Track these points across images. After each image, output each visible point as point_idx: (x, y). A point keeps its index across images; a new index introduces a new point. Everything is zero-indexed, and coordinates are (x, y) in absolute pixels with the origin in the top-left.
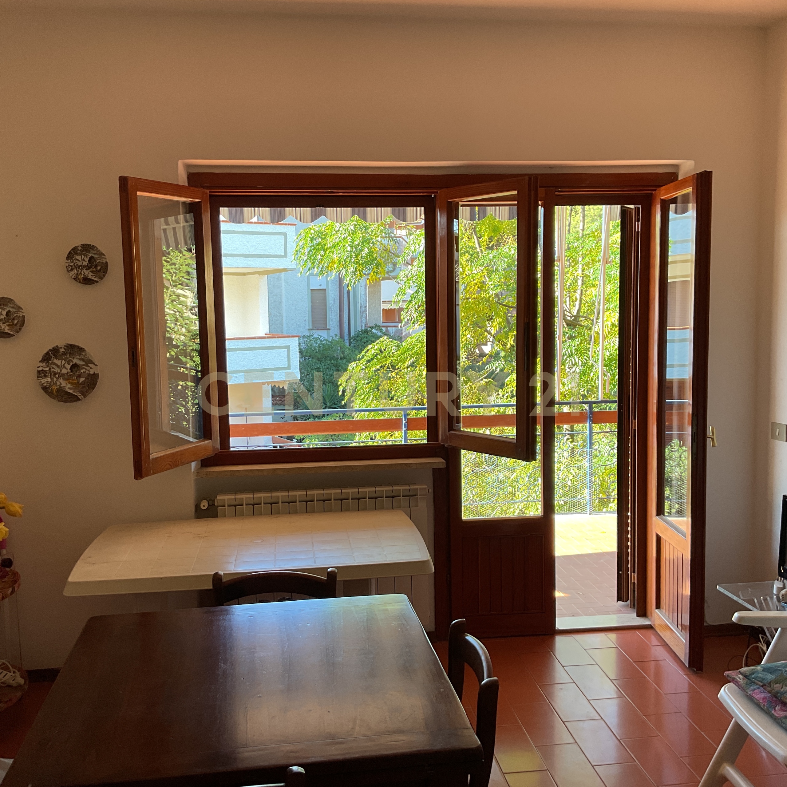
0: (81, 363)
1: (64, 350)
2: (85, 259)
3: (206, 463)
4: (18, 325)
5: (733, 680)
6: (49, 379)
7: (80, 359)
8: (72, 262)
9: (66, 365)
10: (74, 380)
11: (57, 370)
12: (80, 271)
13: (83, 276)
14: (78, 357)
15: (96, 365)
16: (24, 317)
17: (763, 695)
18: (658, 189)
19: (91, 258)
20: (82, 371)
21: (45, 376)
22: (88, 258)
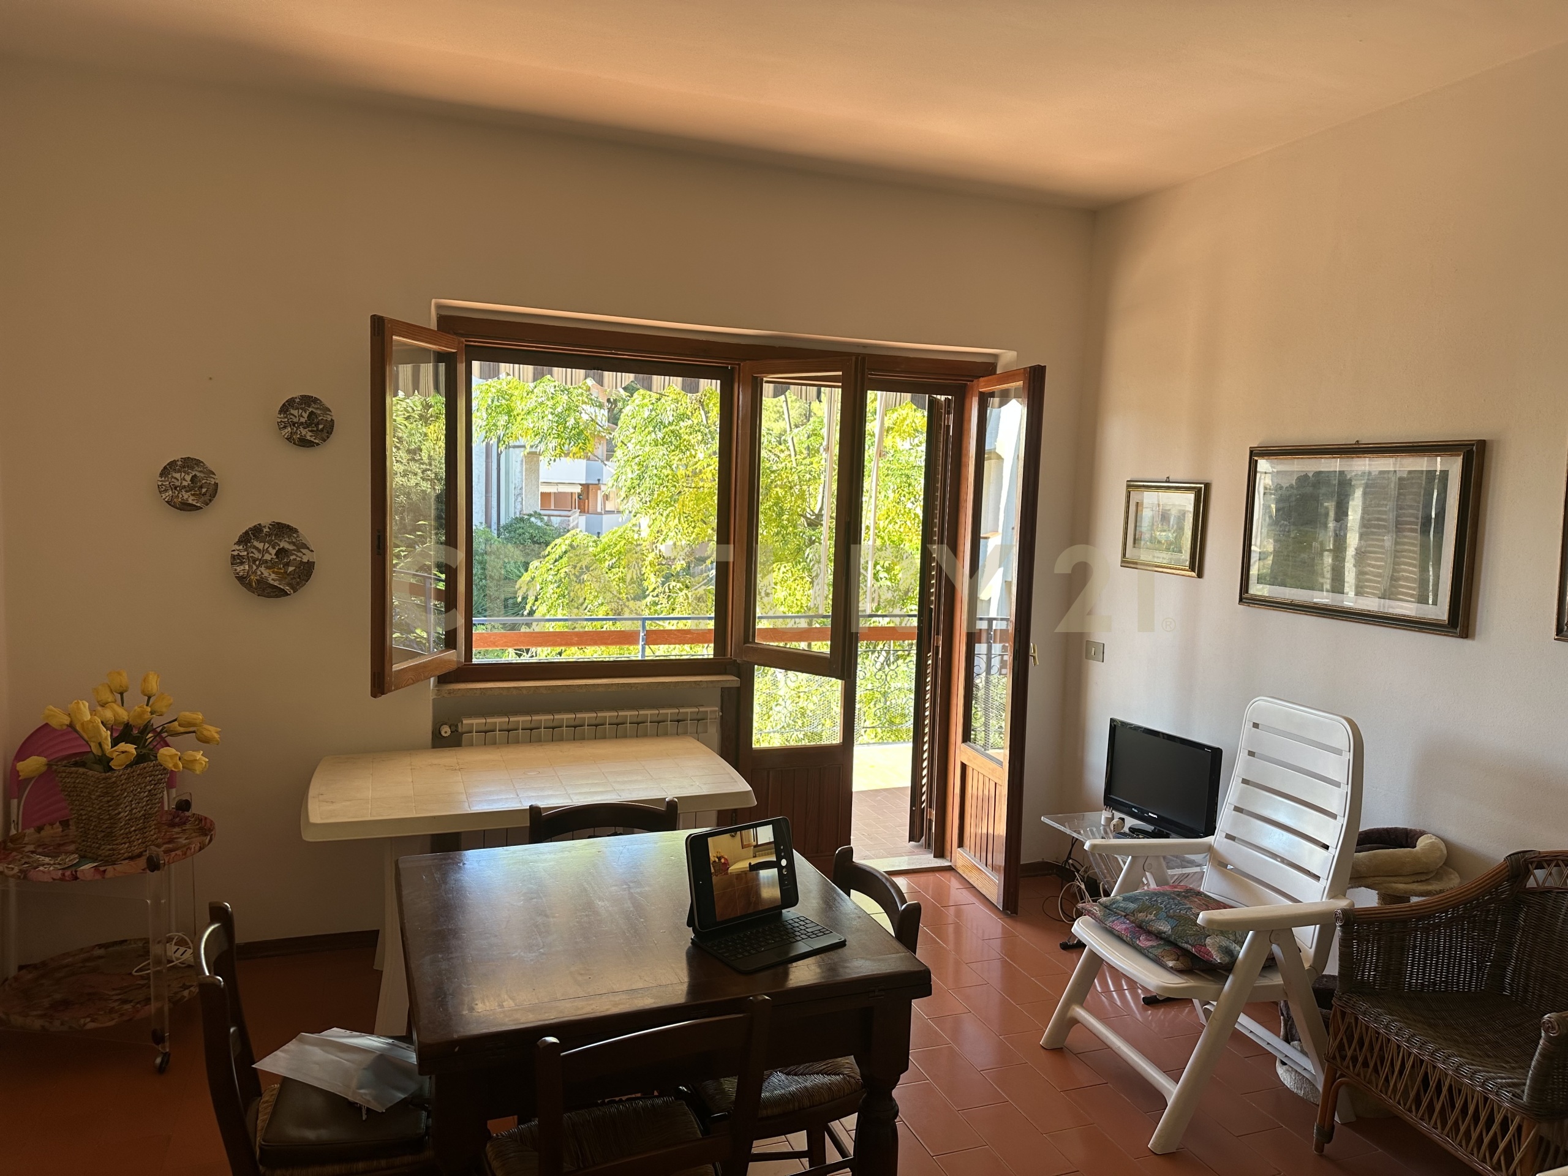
0: (291, 547)
1: (268, 530)
2: (303, 414)
3: (444, 679)
4: (208, 494)
5: (1089, 913)
6: (247, 567)
7: (289, 543)
8: (285, 418)
9: (270, 549)
10: (280, 569)
11: (257, 555)
12: (295, 429)
13: (298, 436)
14: (287, 540)
15: (312, 551)
16: (216, 485)
17: (1124, 926)
18: (975, 381)
19: (312, 413)
20: (292, 558)
21: (242, 563)
22: (308, 413)
